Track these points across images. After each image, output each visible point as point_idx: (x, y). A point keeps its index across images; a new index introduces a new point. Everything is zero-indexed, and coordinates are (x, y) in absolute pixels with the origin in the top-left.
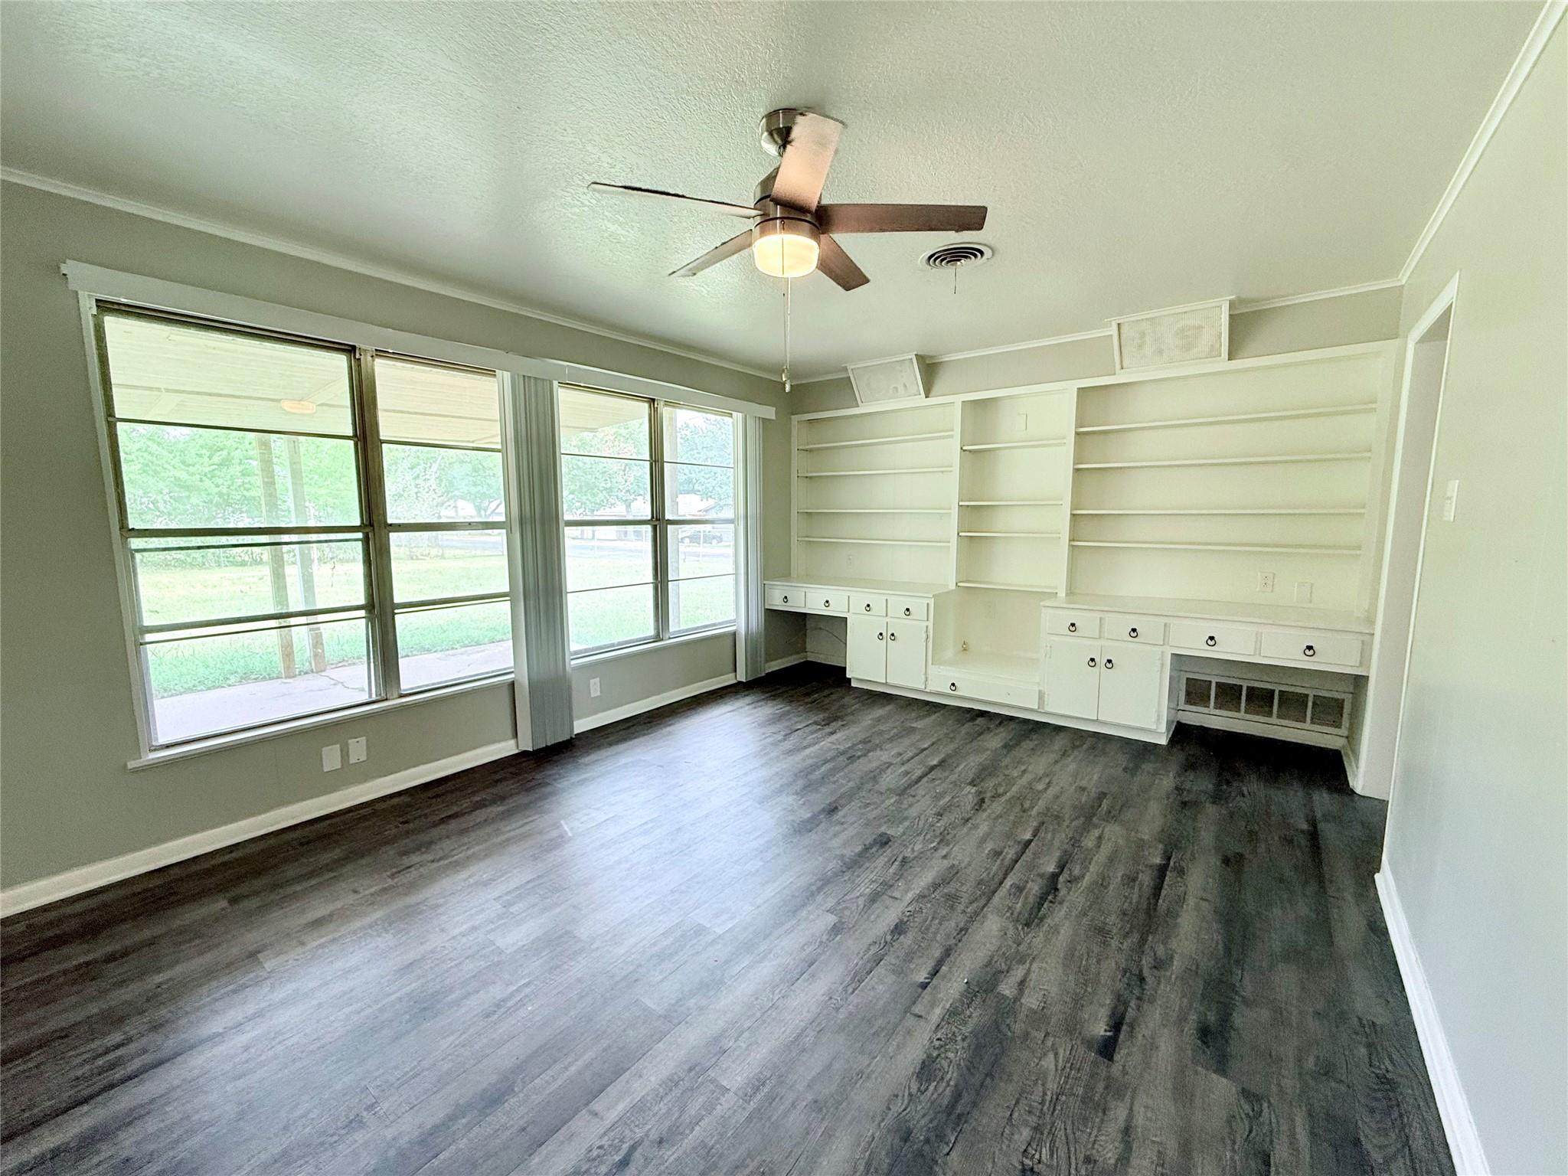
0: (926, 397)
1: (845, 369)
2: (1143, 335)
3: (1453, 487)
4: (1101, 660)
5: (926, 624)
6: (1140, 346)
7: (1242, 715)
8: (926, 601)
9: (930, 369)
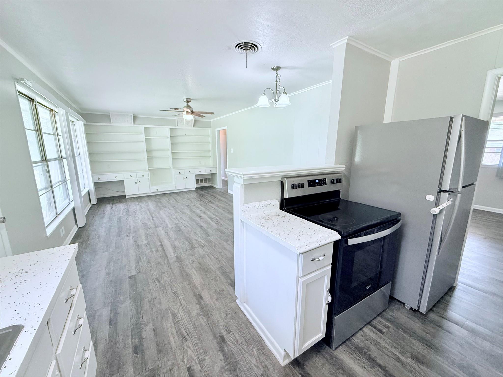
0: (134, 124)
1: (109, 113)
2: (181, 121)
3: (232, 149)
4: (185, 178)
5: (148, 178)
6: (181, 122)
7: (200, 184)
8: (148, 172)
9: (135, 118)
